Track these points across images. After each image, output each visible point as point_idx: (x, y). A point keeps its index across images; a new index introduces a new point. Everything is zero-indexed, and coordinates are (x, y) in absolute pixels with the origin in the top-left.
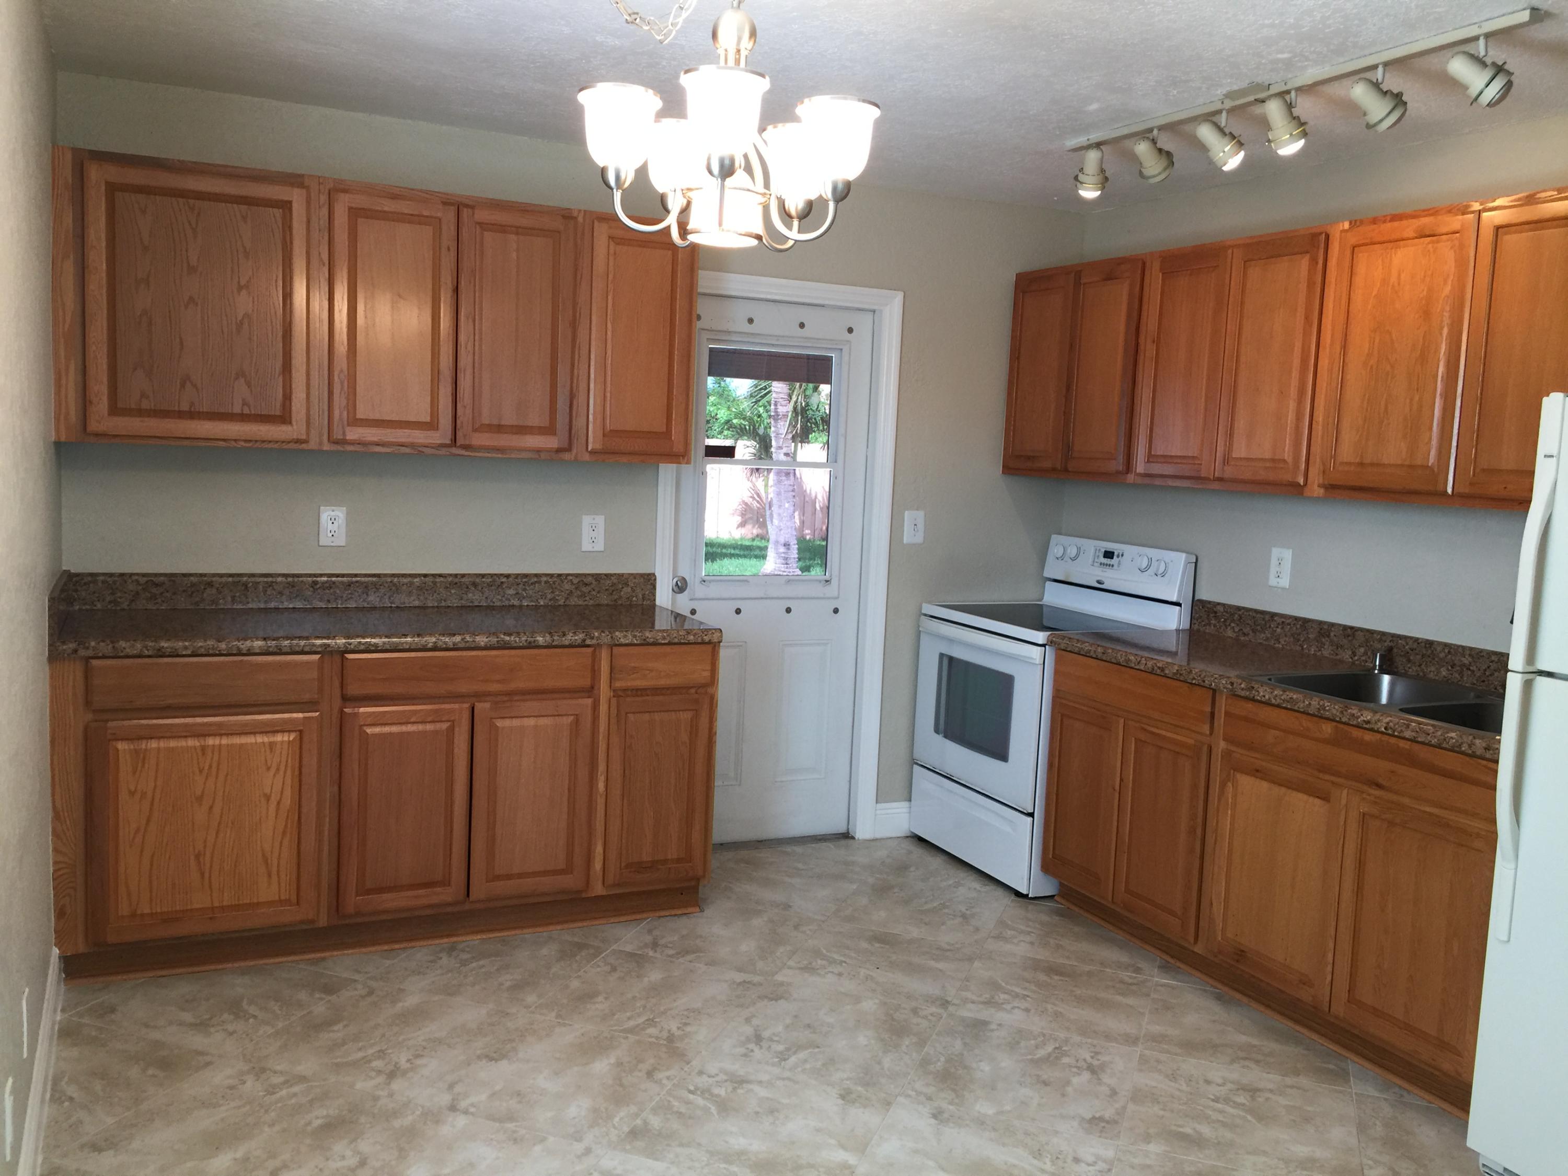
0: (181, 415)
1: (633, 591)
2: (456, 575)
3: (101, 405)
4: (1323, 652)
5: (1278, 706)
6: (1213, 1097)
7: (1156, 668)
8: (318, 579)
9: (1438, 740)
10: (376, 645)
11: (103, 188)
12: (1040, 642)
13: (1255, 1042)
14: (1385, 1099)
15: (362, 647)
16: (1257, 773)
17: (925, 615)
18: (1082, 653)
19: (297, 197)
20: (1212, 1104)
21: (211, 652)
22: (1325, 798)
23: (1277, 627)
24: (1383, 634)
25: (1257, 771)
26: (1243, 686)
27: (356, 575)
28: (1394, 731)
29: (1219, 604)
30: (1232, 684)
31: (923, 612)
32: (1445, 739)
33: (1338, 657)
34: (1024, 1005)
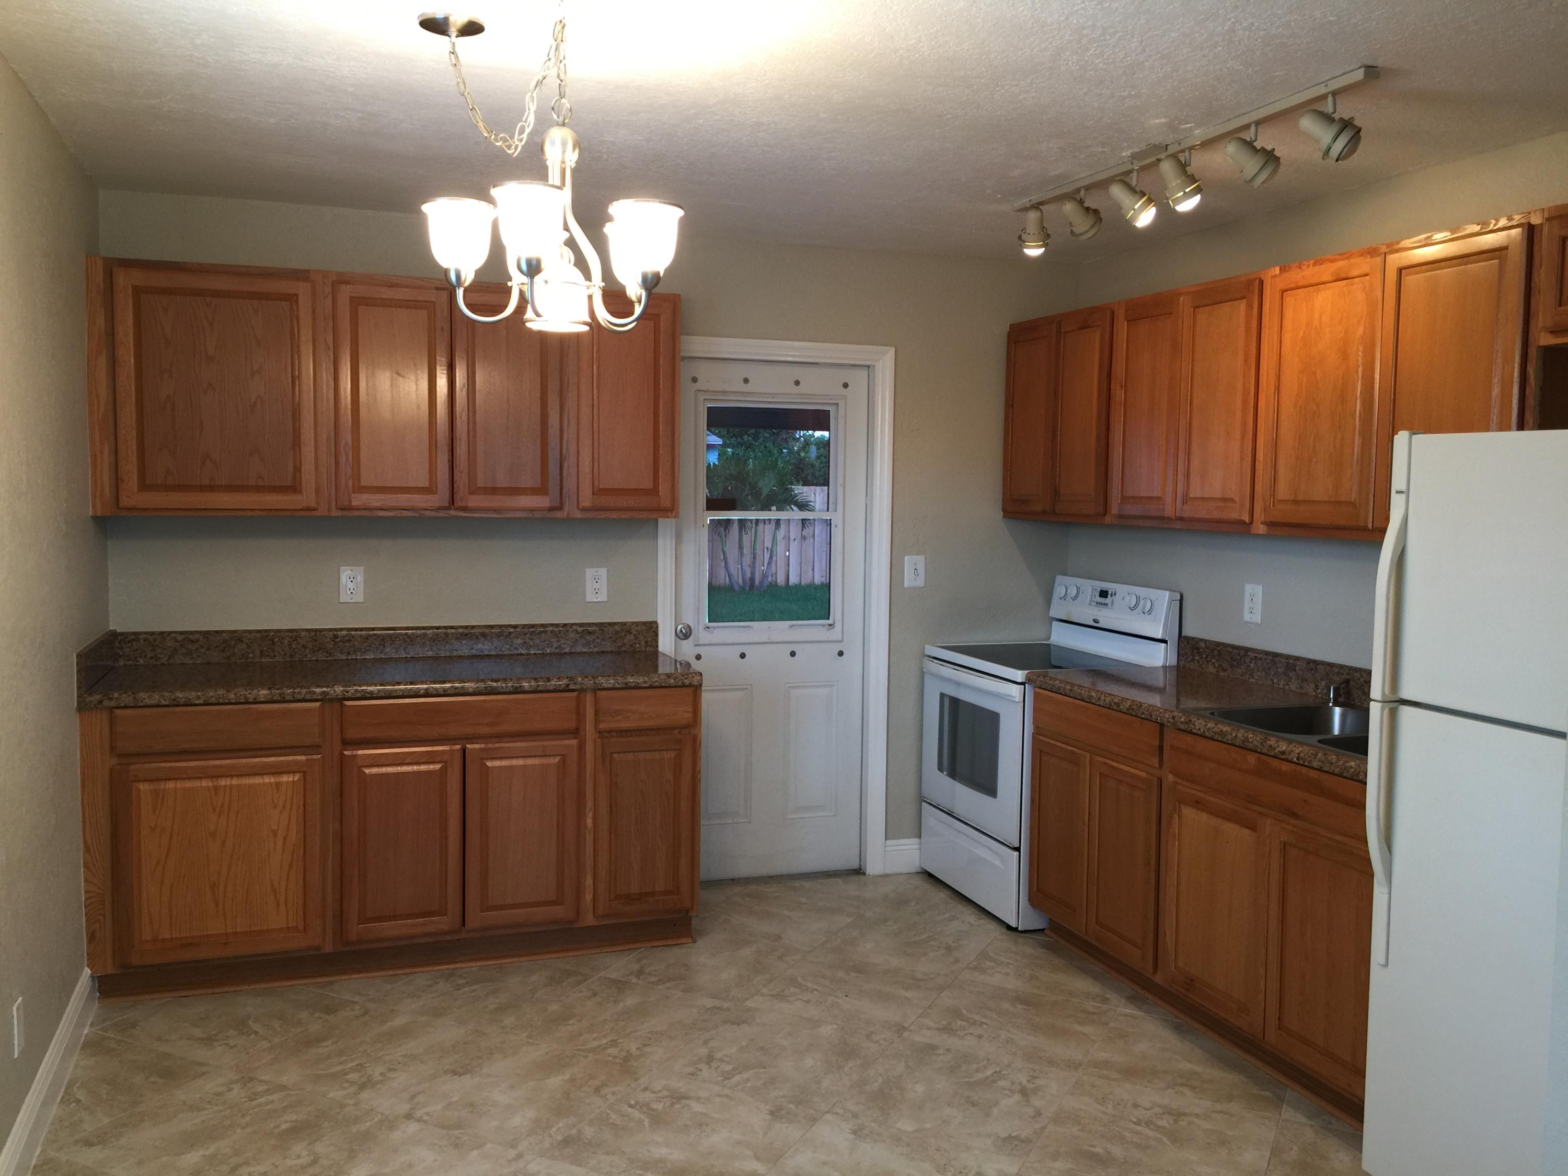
0: (202, 488)
1: (636, 638)
2: (467, 627)
3: (132, 481)
4: (1291, 686)
5: (1211, 739)
6: (1135, 1120)
7: (1112, 704)
8: (339, 633)
9: (1341, 769)
10: (371, 692)
11: (130, 291)
12: (1019, 681)
13: (1197, 1069)
14: (1311, 1126)
15: (359, 695)
16: (1198, 804)
17: (929, 657)
18: (1054, 690)
19: (302, 290)
20: (1132, 1126)
21: (221, 701)
22: (1253, 828)
23: (1251, 662)
24: (1341, 667)
25: (1197, 802)
26: (1182, 720)
27: (373, 629)
28: (1304, 762)
29: (1201, 640)
30: (1174, 717)
31: (927, 653)
32: (1345, 769)
33: (1304, 691)
34: (977, 1031)
